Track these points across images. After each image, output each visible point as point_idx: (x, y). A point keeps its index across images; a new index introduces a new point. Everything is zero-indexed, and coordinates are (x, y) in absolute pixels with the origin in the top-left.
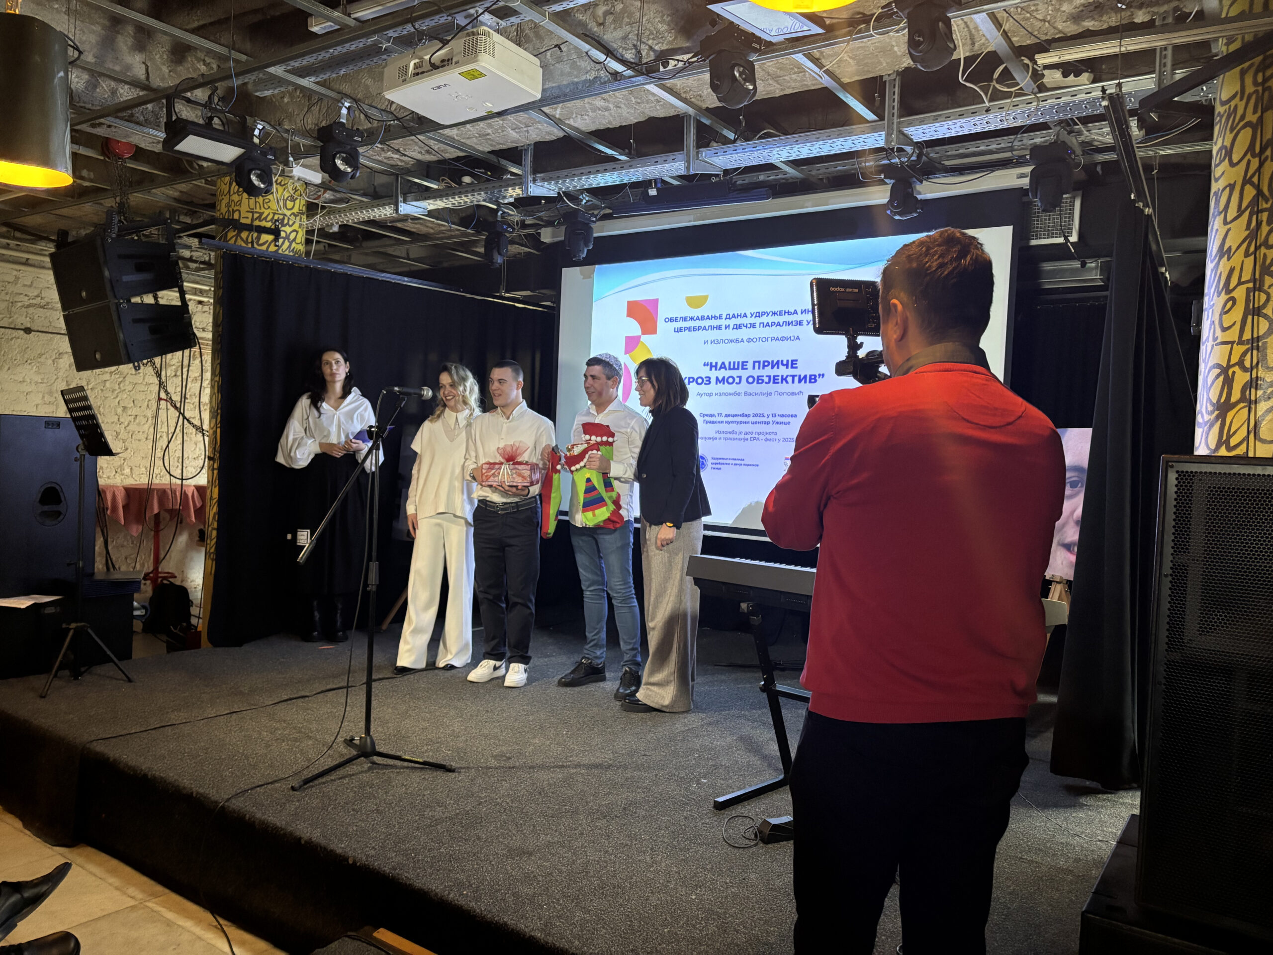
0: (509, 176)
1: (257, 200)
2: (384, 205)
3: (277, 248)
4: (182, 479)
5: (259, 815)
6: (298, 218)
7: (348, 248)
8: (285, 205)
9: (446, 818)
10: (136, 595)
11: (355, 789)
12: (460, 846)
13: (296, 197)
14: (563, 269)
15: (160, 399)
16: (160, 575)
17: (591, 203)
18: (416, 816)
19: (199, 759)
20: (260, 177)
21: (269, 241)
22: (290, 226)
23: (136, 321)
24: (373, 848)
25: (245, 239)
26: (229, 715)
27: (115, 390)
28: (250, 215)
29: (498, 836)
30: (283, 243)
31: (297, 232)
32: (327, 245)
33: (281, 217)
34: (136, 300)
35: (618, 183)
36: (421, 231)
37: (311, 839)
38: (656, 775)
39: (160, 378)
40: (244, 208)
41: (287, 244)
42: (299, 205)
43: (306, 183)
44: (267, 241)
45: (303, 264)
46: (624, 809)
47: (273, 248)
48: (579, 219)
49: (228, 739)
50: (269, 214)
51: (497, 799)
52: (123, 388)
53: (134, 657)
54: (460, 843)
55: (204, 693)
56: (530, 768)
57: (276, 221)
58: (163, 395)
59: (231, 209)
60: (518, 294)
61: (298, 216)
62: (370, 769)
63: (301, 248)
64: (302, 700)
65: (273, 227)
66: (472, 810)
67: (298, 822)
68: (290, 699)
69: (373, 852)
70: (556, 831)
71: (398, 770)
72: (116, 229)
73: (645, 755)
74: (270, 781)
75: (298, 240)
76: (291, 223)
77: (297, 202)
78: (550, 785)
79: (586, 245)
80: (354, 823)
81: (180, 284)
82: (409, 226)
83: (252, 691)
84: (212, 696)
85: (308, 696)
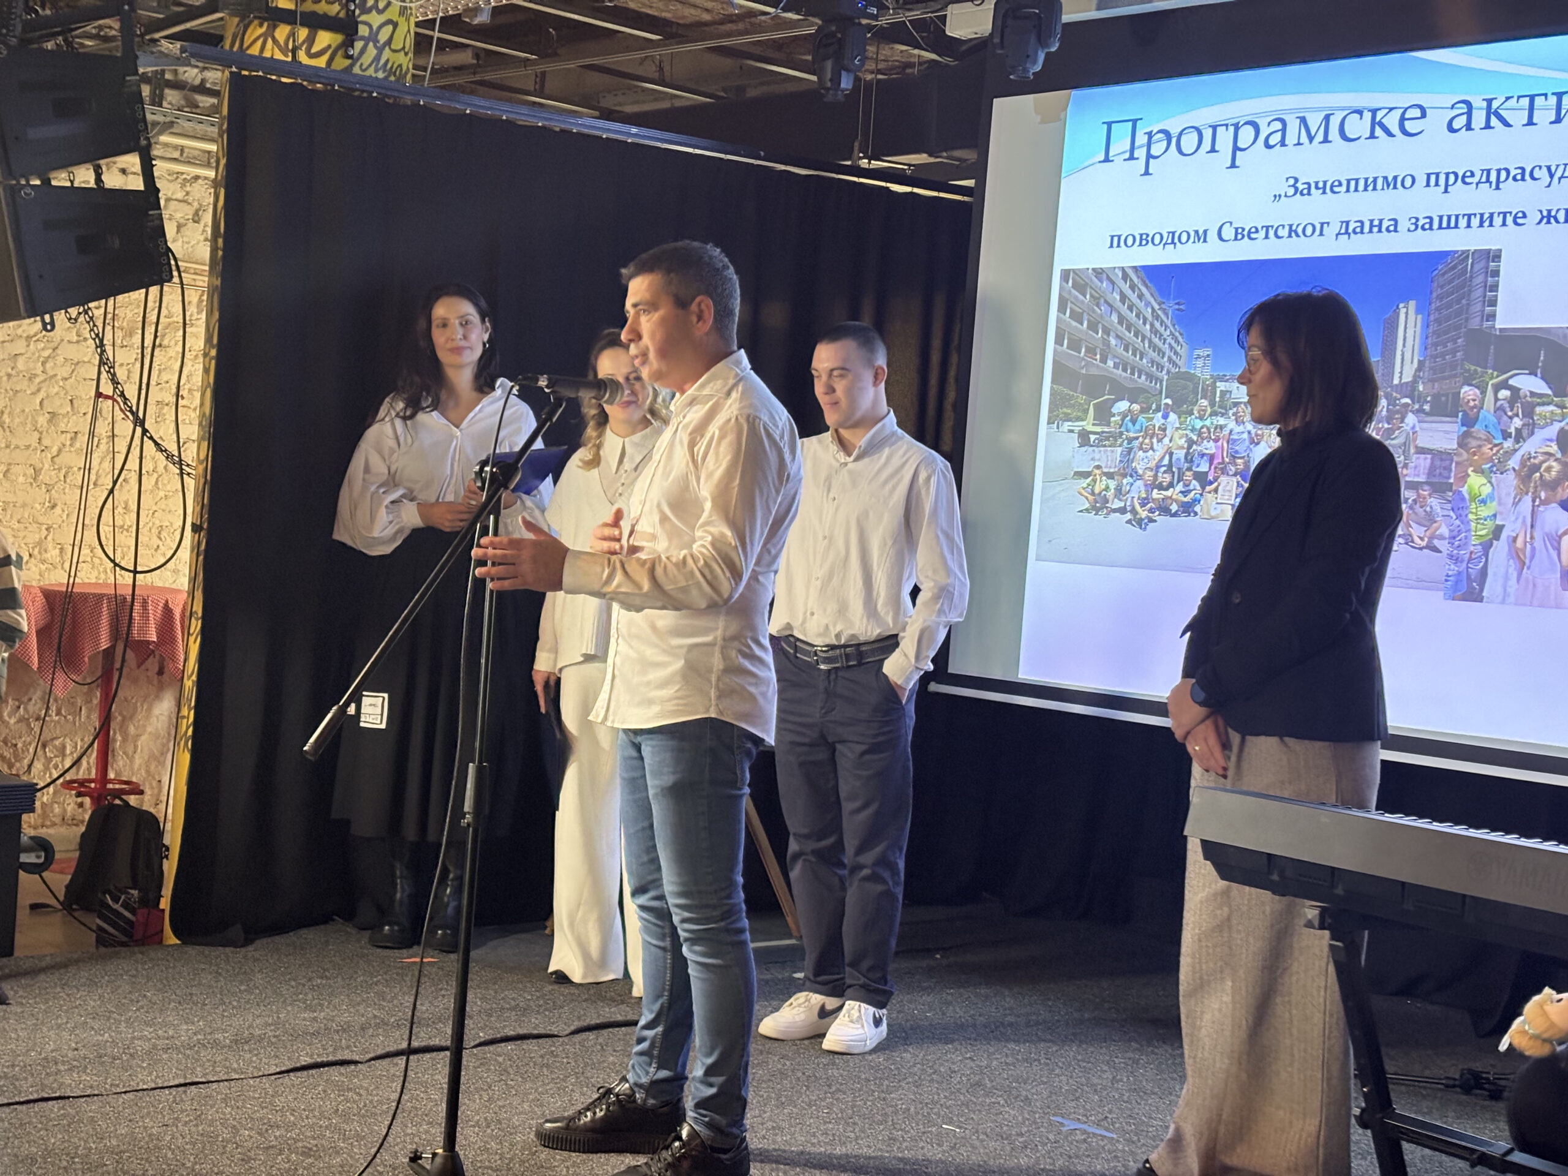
3: (348, 62)
4: (135, 572)
7: (527, 60)
10: (26, 819)
14: (997, 102)
15: (99, 395)
16: (110, 786)
21: (334, 46)
22: (381, 12)
25: (282, 41)
26: (180, 1089)
27: (36, 375)
30: (363, 51)
31: (395, 25)
32: (482, 55)
34: (60, 179)
36: (684, 17)
39: (103, 351)
41: (372, 51)
44: (329, 46)
45: (408, 100)
47: (340, 63)
49: (168, 1138)
52: (51, 373)
53: (17, 953)
55: (142, 1038)
58: (107, 388)
60: (902, 162)
63: (405, 61)
64: (342, 1069)
65: (342, 15)
68: (317, 1066)
72: (19, 28)
75: (397, 44)
76: (381, 5)
79: (1042, 42)
81: (143, 142)
82: (652, 5)
83: (238, 1042)
84: (155, 1047)
85: (355, 1063)
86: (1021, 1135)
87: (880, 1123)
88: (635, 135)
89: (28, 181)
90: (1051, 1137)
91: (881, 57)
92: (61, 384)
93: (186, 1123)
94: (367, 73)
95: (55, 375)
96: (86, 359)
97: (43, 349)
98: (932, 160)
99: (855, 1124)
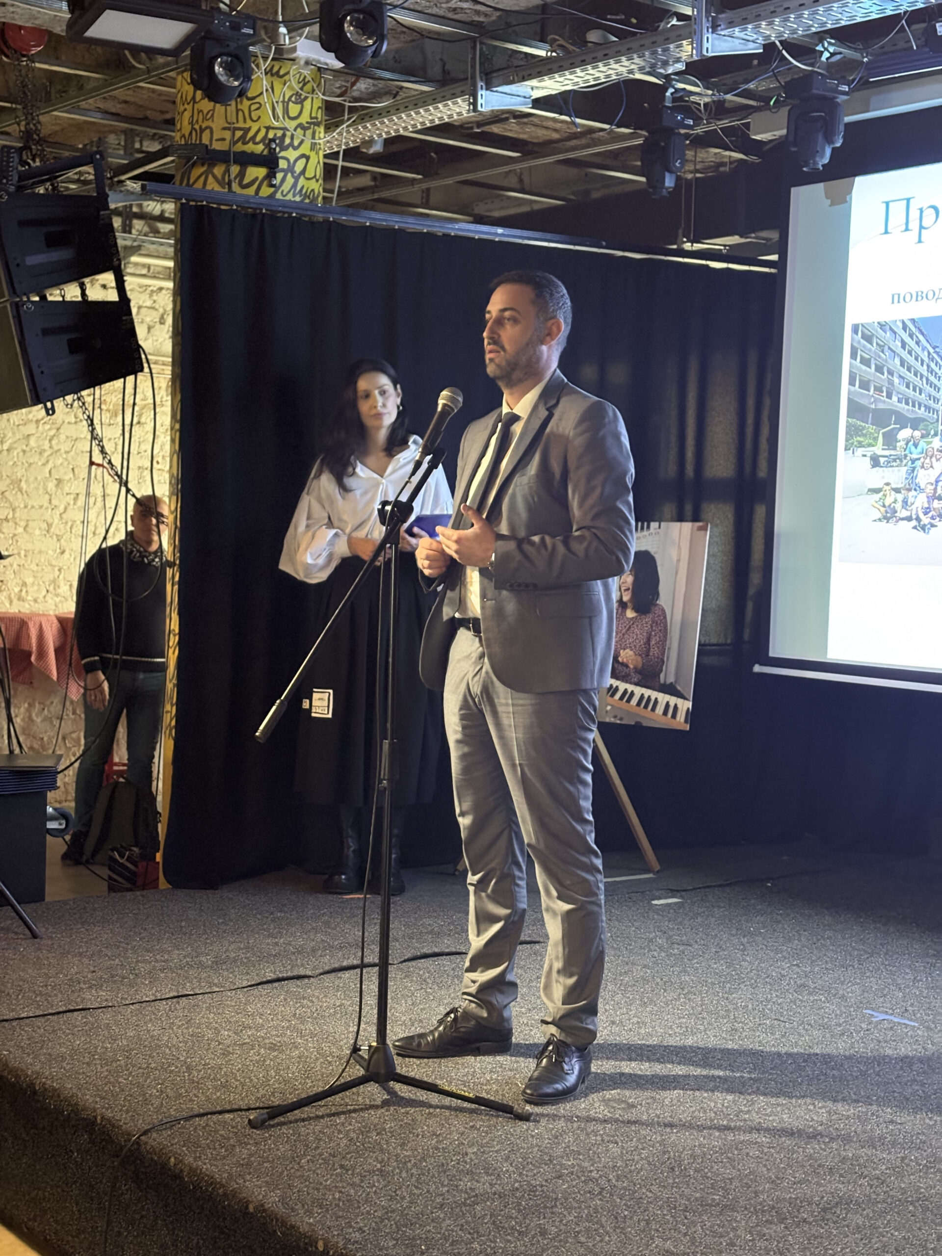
0: (674, 22)
1: (239, 107)
2: (454, 96)
3: (272, 190)
5: (189, 1160)
6: (309, 133)
7: (414, 179)
8: (286, 111)
9: (495, 1194)
10: (50, 795)
11: (352, 1135)
12: (509, 1241)
13: (304, 95)
14: (793, 190)
15: (92, 463)
17: (838, 57)
18: (443, 1186)
19: (114, 1065)
20: (230, 69)
21: (260, 178)
22: (295, 148)
23: (46, 332)
24: (360, 1229)
25: (220, 177)
26: (175, 1000)
27: (44, 450)
28: (227, 135)
29: (578, 1232)
30: (283, 180)
31: (308, 158)
32: (379, 177)
33: (280, 133)
34: (54, 295)
35: (874, 16)
36: (538, 137)
37: (262, 1205)
38: (903, 1159)
39: (93, 429)
40: (217, 124)
41: (290, 180)
42: (312, 107)
43: (319, 69)
44: (257, 178)
45: (320, 217)
46: (824, 1210)
47: (266, 191)
48: (815, 91)
49: (166, 1038)
50: (259, 130)
51: (591, 1171)
52: (56, 448)
53: (47, 899)
54: (509, 1238)
55: (144, 961)
56: (666, 1125)
57: (273, 140)
58: (98, 458)
59: (197, 127)
60: (718, 243)
61: (309, 128)
62: (385, 1103)
63: (316, 186)
64: (298, 982)
65: (266, 152)
66: (542, 1186)
67: (248, 1177)
68: (279, 980)
69: (357, 1236)
70: (685, 1234)
71: (431, 1110)
72: (16, 178)
73: (892, 1122)
74: (219, 1108)
75: (310, 173)
76: (296, 143)
77: (307, 104)
78: (693, 1156)
79: (829, 140)
80: (336, 1187)
81: (116, 263)
82: (512, 129)
83: (218, 963)
84: (154, 968)
85: (309, 977)
86: (840, 1025)
87: (723, 1017)
88: (502, 235)
89: (28, 298)
90: (864, 1026)
91: (698, 159)
92: (64, 456)
93: (179, 1027)
94: (287, 198)
95: (59, 450)
96: (82, 436)
97: (50, 429)
98: (743, 240)
99: (703, 1018)
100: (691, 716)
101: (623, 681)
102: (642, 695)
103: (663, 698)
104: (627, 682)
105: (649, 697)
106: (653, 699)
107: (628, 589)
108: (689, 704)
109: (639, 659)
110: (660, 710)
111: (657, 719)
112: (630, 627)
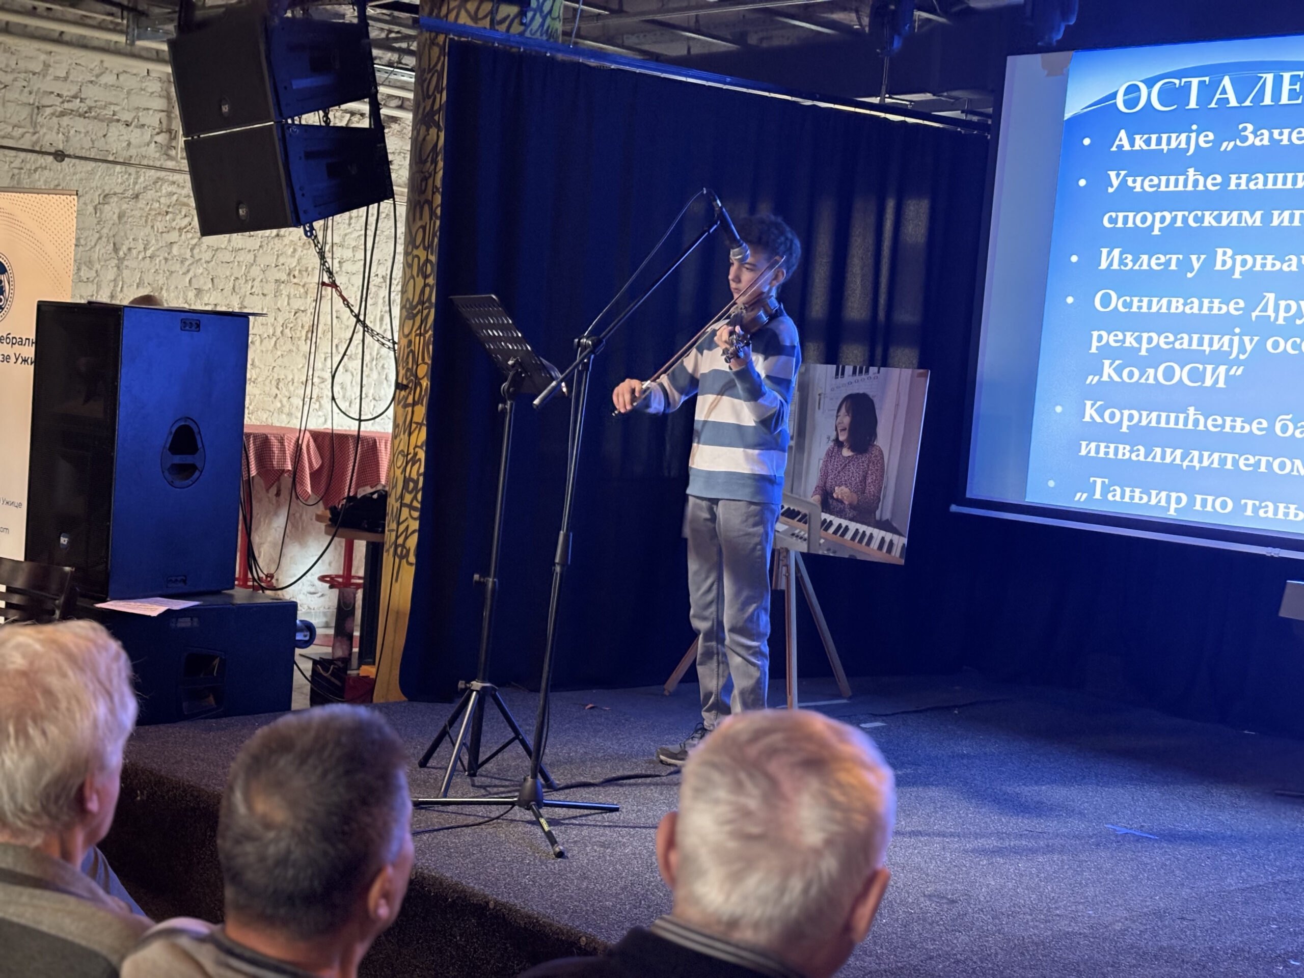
3: (522, 28)
14: (1010, 59)
23: (309, 155)
30: (533, 18)
41: (538, 19)
45: (568, 58)
60: (905, 99)
63: (559, 26)
75: (555, 14)
79: (1064, 18)
81: (374, 91)
88: (729, 83)
94: (535, 36)
98: (935, 98)
100: (908, 551)
101: (837, 516)
102: (857, 530)
103: (878, 534)
104: (841, 517)
105: (864, 532)
106: (868, 534)
107: (844, 430)
108: (905, 540)
109: (855, 495)
110: (875, 544)
111: (872, 553)
112: (846, 465)
